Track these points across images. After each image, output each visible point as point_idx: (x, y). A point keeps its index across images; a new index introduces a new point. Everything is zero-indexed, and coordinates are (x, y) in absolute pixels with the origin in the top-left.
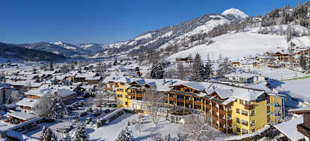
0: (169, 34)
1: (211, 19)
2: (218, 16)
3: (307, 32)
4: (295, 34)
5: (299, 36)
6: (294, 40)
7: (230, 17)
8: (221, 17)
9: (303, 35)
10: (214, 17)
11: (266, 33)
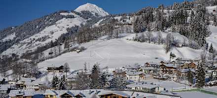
0: (12, 37)
1: (63, 17)
2: (71, 14)
3: (187, 42)
4: (175, 44)
5: (178, 46)
6: (174, 51)
7: (85, 14)
8: (75, 15)
9: (182, 46)
10: (66, 14)
11: (143, 41)
